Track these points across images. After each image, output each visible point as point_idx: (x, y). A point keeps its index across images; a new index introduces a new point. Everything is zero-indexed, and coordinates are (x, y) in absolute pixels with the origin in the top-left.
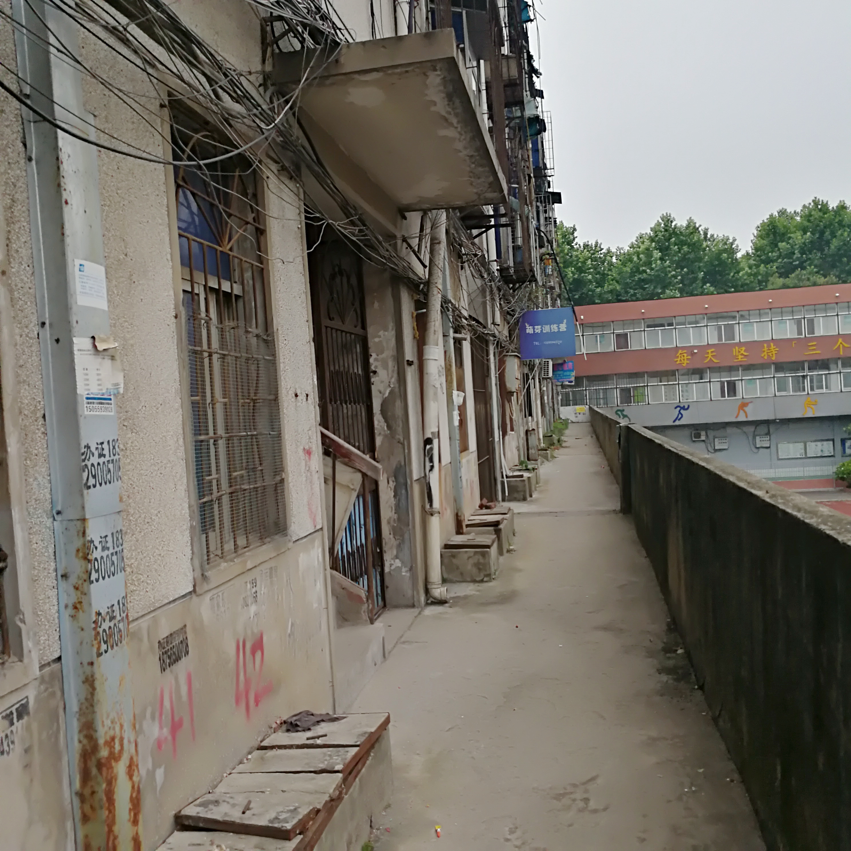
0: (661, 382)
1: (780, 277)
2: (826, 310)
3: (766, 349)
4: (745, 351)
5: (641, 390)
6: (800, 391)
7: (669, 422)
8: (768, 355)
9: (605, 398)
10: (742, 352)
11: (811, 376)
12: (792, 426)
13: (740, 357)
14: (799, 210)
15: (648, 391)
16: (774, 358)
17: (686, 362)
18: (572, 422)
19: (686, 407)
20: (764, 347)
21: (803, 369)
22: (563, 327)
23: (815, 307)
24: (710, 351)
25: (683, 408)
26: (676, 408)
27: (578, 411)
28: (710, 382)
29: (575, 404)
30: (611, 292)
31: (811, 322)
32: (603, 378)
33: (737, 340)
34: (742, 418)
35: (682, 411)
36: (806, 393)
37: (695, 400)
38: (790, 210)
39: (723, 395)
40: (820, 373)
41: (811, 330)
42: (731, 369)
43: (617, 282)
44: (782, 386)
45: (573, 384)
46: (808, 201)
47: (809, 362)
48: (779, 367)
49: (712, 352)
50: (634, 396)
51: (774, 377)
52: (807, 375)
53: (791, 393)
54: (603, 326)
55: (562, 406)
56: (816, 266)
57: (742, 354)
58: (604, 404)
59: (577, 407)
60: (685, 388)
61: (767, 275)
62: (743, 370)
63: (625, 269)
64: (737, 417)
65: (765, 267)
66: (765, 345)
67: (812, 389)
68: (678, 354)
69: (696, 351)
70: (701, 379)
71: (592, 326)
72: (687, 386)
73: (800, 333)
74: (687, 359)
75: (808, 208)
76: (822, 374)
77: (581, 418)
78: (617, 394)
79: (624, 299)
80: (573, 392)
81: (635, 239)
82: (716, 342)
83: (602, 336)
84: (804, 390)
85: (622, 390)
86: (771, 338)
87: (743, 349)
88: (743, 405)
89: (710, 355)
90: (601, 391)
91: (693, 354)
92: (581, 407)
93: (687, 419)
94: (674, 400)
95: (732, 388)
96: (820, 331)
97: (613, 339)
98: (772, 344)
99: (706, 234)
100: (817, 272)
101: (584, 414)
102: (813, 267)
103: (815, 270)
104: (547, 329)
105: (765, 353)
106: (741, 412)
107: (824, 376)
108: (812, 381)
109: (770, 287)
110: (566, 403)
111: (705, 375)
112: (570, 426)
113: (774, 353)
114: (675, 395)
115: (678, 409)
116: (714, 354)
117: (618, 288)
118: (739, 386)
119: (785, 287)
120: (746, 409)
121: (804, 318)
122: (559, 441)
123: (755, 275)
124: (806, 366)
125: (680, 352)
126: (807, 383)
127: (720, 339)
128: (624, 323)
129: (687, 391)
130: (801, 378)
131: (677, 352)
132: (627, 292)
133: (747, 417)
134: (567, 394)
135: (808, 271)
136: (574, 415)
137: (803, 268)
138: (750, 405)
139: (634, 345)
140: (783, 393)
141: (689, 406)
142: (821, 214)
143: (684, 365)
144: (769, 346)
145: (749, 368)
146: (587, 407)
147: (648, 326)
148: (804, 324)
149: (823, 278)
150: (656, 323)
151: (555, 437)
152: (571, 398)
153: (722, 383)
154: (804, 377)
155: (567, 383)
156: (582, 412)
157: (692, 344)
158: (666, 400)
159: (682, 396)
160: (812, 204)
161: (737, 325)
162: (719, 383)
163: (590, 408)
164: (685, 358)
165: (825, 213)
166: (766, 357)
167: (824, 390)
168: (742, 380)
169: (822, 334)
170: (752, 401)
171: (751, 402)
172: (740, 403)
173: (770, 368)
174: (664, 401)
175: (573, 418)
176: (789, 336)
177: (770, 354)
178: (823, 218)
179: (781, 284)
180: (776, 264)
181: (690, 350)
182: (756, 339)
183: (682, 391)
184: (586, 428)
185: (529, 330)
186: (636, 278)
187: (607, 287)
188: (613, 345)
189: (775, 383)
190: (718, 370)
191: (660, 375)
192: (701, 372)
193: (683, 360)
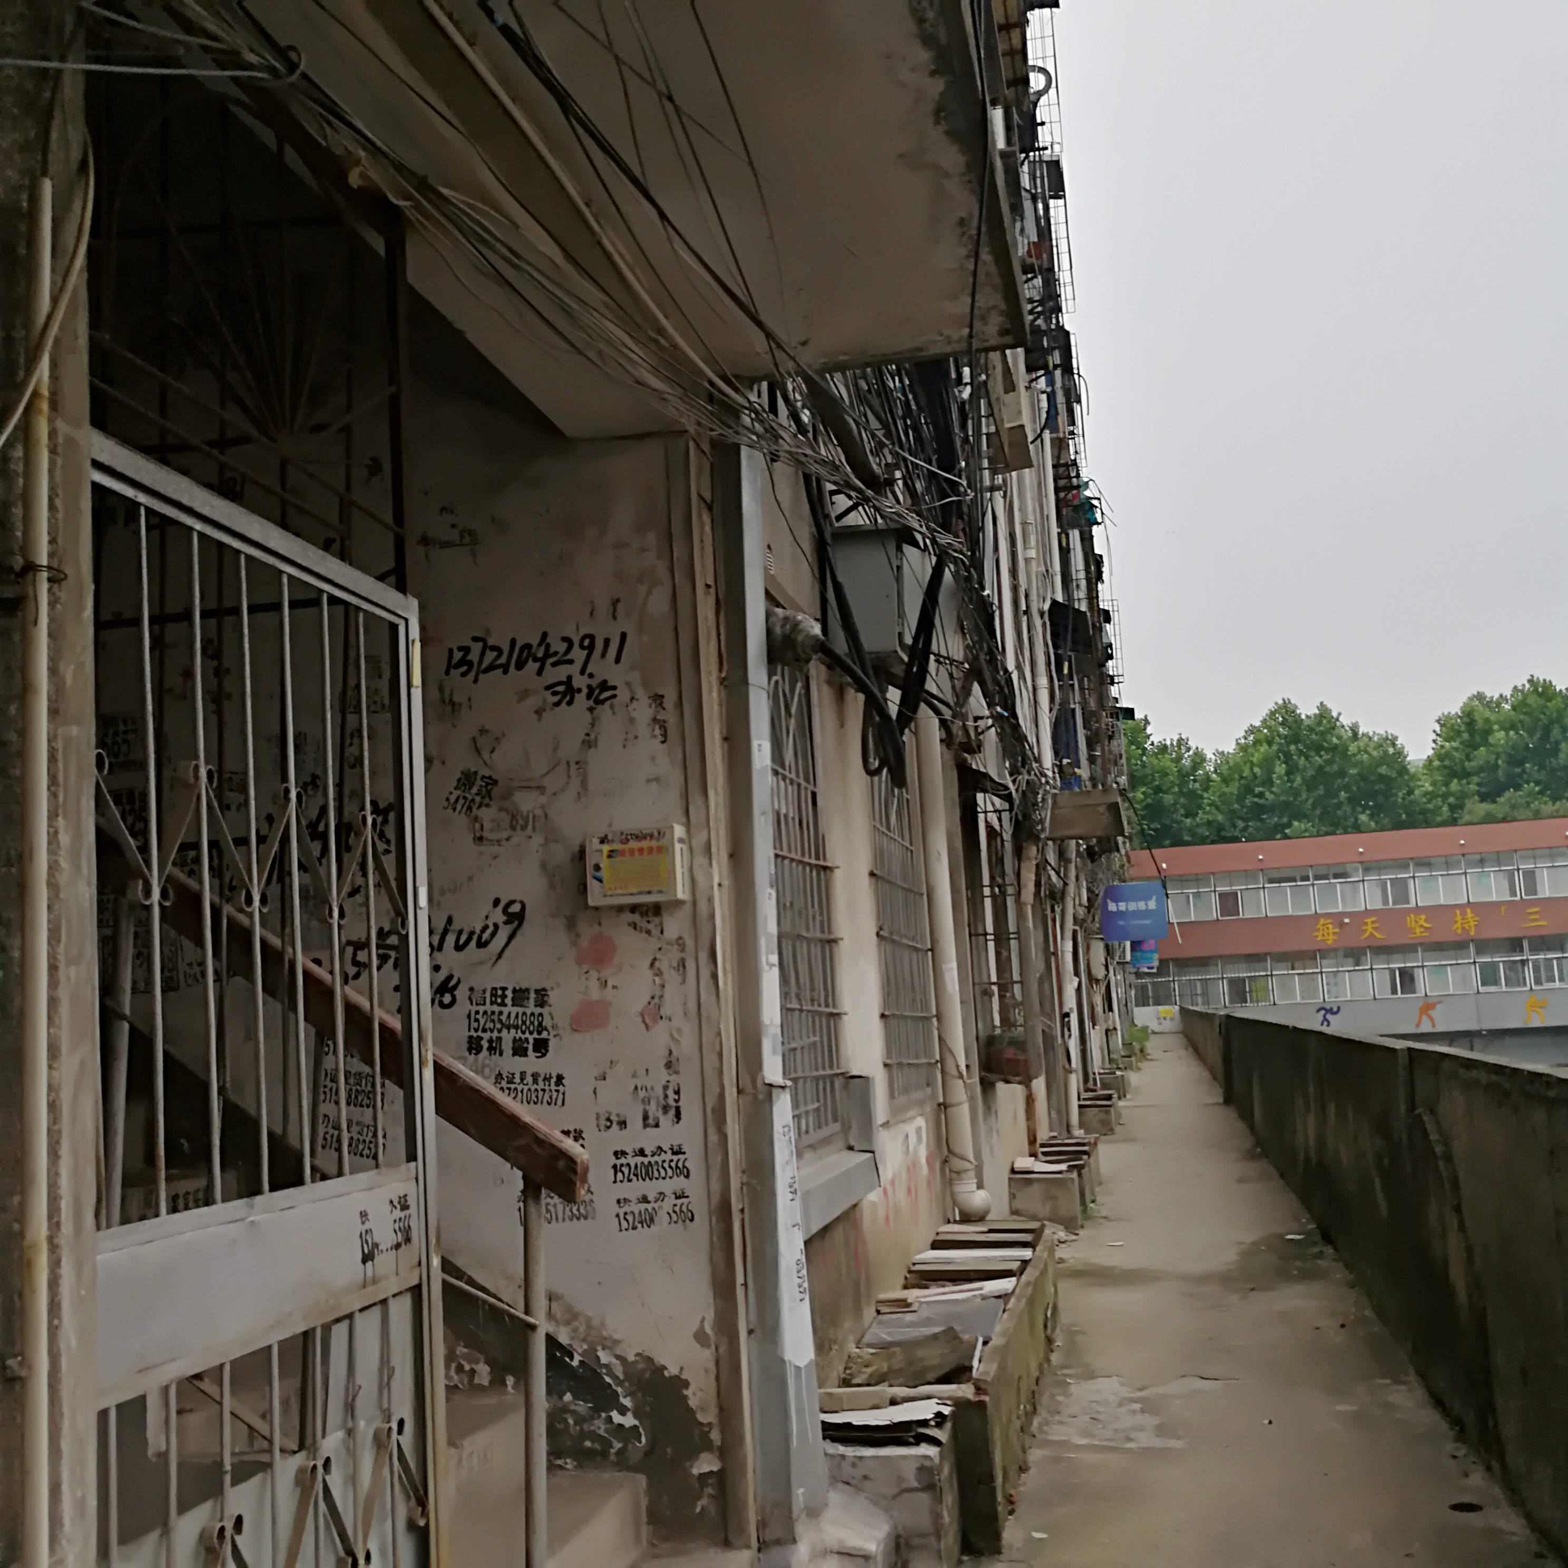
0: (1293, 969)
1: (1482, 801)
2: (1552, 857)
3: (1459, 918)
4: (1426, 921)
5: (1260, 983)
6: (1519, 985)
8: (1463, 929)
9: (1205, 994)
10: (1422, 922)
11: (1535, 961)
12: (1509, 1041)
13: (1418, 930)
14: (1508, 693)
15: (1273, 984)
16: (1472, 933)
17: (1331, 937)
18: (1154, 1033)
19: (1335, 1009)
20: (1455, 915)
21: (1522, 950)
22: (1152, 905)
23: (1533, 853)
24: (1369, 920)
25: (1330, 1011)
26: (1318, 1011)
27: (1162, 1015)
28: (1372, 969)
29: (1157, 1003)
30: (1209, 823)
31: (1530, 876)
32: (1203, 962)
33: (1413, 904)
34: (1426, 1027)
35: (1329, 1016)
36: (1528, 988)
37: (1349, 998)
38: (1492, 693)
39: (1394, 991)
40: (1549, 956)
41: (1531, 887)
42: (1407, 949)
43: (1217, 808)
44: (1488, 978)
45: (1154, 971)
46: (1521, 681)
47: (1531, 939)
48: (1483, 946)
49: (1373, 922)
50: (1251, 991)
51: (1475, 963)
52: (1527, 960)
53: (1504, 989)
54: (1198, 879)
55: (1137, 1005)
56: (1537, 783)
57: (1422, 926)
58: (1204, 1004)
59: (1160, 1008)
60: (1332, 980)
61: (1463, 796)
62: (1423, 951)
63: (1227, 790)
64: (1418, 1026)
65: (1459, 783)
66: (1458, 912)
67: (1538, 981)
68: (1319, 926)
69: (1347, 920)
70: (1358, 965)
71: (1183, 880)
72: (1335, 977)
73: (1513, 893)
74: (1334, 933)
75: (1522, 691)
76: (1552, 959)
77: (1167, 1026)
78: (1223, 987)
79: (1229, 835)
80: (1153, 984)
81: (1243, 733)
82: (1379, 906)
83: (1197, 895)
84: (1525, 984)
85: (1232, 982)
86: (1466, 901)
87: (1423, 917)
88: (1427, 1007)
89: (1369, 928)
90: (1198, 984)
91: (1342, 925)
92: (1167, 1008)
93: (1338, 1028)
94: (1315, 998)
95: (1407, 979)
96: (1545, 890)
97: (1214, 900)
98: (1468, 910)
99: (1355, 734)
100: (1539, 793)
101: (1172, 1019)
102: (1532, 784)
103: (1537, 789)
104: (1132, 906)
105: (1459, 925)
106: (1424, 1018)
107: (1555, 962)
108: (1536, 969)
109: (1467, 818)
110: (1143, 1001)
111: (1363, 958)
112: (1152, 1037)
113: (1472, 924)
114: (1316, 990)
115: (1323, 1012)
116: (1376, 925)
117: (1220, 818)
118: (1419, 975)
119: (1490, 819)
120: (1433, 1013)
121: (1518, 870)
122: (1142, 1051)
123: (1445, 796)
124: (1525, 944)
125: (1322, 921)
126: (1529, 974)
127: (1385, 902)
128: (1230, 875)
129: (1336, 984)
130: (1519, 966)
131: (1317, 922)
132: (1234, 826)
133: (1434, 1026)
134: (1144, 988)
135: (1526, 791)
136: (1156, 1021)
137: (1518, 787)
138: (1438, 1006)
139: (1247, 912)
140: (1492, 989)
141: (1339, 1008)
142: (1541, 701)
143: (1330, 942)
144: (1463, 914)
145: (1438, 947)
146: (1177, 1008)
147: (1270, 881)
148: (1519, 880)
149: (1550, 803)
150: (1282, 875)
151: (1137, 1046)
152: (1150, 994)
153: (1392, 971)
154: (1523, 962)
155: (1146, 970)
156: (1168, 1016)
157: (1340, 910)
158: (1303, 998)
159: (1329, 992)
160: (1527, 686)
161: (1412, 881)
162: (1387, 972)
163: (1183, 1010)
164: (1331, 931)
165: (1550, 700)
166: (1459, 931)
167: (1557, 984)
168: (1423, 967)
169: (1547, 895)
170: (1441, 999)
171: (1440, 1002)
172: (1421, 1003)
173: (1468, 947)
174: (1299, 1000)
175: (1154, 1026)
176: (1494, 898)
177: (1466, 926)
178: (1546, 707)
179: (1483, 813)
180: (1475, 779)
181: (1337, 918)
182: (1442, 901)
183: (1328, 984)
184: (1177, 1041)
185: (1112, 907)
186: (1248, 802)
187: (1201, 817)
188: (1214, 913)
189: (1475, 975)
190: (1384, 950)
191: (1292, 958)
192: (1355, 955)
193: (1328, 935)
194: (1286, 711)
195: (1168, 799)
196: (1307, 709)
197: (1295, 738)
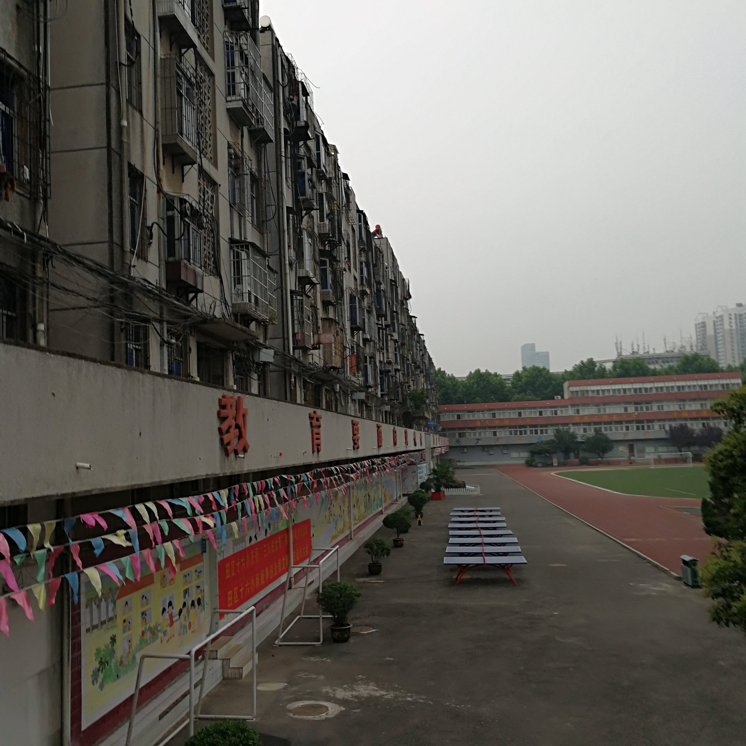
0: (471, 431)
5: (465, 433)
7: (474, 444)
10: (498, 422)
13: (497, 424)
15: (467, 434)
24: (487, 421)
25: (479, 440)
28: (488, 431)
31: (520, 413)
32: (454, 429)
33: (496, 418)
34: (497, 443)
37: (483, 437)
39: (492, 436)
42: (495, 427)
44: (511, 434)
48: (510, 427)
50: (463, 435)
51: (508, 430)
52: (518, 430)
53: (514, 436)
54: (452, 411)
62: (498, 428)
70: (485, 430)
71: (449, 412)
78: (457, 435)
80: (443, 433)
82: (489, 418)
83: (452, 415)
85: (460, 433)
88: (498, 439)
89: (487, 423)
90: (451, 433)
91: (482, 422)
93: (480, 443)
94: (476, 437)
95: (495, 434)
97: (456, 416)
98: (507, 420)
105: (505, 422)
114: (476, 435)
115: (477, 440)
116: (489, 422)
118: (498, 433)
120: (499, 441)
124: (518, 427)
125: (478, 421)
127: (491, 417)
129: (480, 434)
139: (462, 418)
140: (511, 436)
145: (500, 427)
147: (467, 412)
150: (470, 411)
159: (478, 436)
162: (491, 432)
166: (505, 424)
168: (498, 431)
171: (501, 438)
173: (507, 427)
174: (472, 437)
176: (513, 417)
177: (507, 423)
181: (481, 420)
183: (478, 434)
186: (468, 392)
187: (457, 396)
188: (456, 418)
189: (508, 432)
190: (490, 427)
191: (473, 429)
192: (485, 428)
193: (479, 424)
194: (478, 371)
195: (449, 391)
196: (483, 371)
197: (479, 378)
